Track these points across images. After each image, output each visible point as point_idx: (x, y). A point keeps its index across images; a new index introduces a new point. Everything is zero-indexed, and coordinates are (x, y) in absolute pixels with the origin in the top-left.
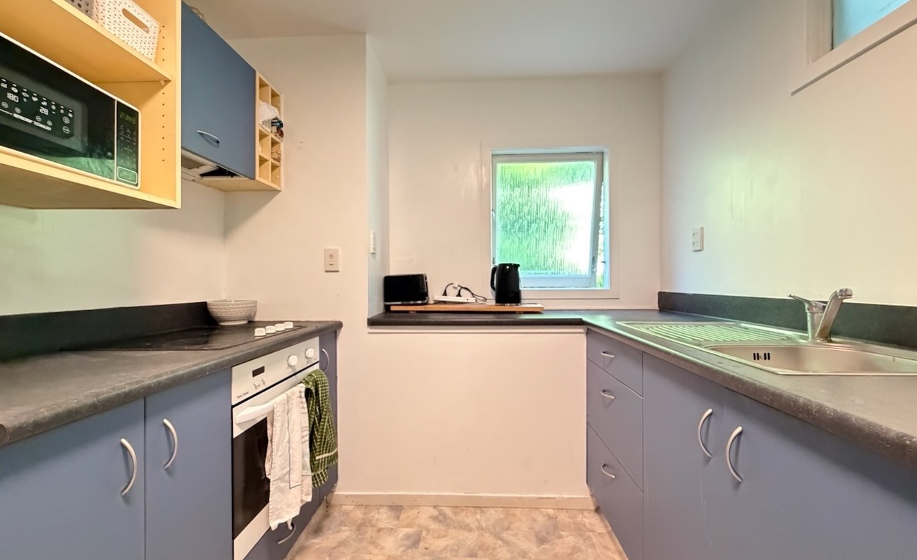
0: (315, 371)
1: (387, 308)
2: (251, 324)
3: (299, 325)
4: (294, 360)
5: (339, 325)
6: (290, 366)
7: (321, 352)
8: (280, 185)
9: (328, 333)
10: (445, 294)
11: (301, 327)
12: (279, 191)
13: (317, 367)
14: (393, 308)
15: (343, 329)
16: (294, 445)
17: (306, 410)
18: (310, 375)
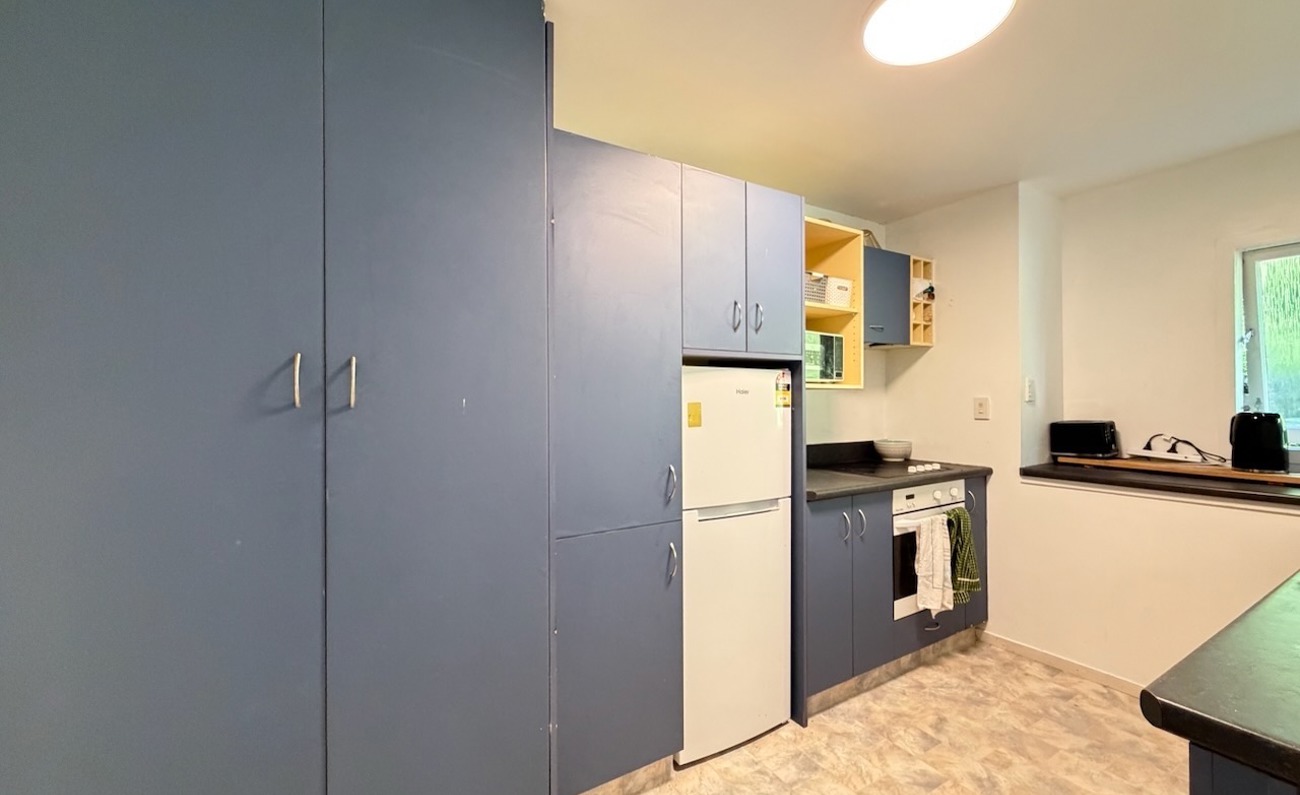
0: (959, 508)
1: (1054, 458)
2: (907, 462)
3: (945, 466)
4: (938, 494)
5: (989, 472)
6: (935, 499)
7: (967, 494)
8: (931, 342)
9: (977, 478)
10: (1148, 447)
11: (948, 469)
12: (929, 348)
13: (962, 505)
14: (1060, 460)
15: (993, 476)
16: (936, 558)
17: (948, 536)
18: (954, 510)
